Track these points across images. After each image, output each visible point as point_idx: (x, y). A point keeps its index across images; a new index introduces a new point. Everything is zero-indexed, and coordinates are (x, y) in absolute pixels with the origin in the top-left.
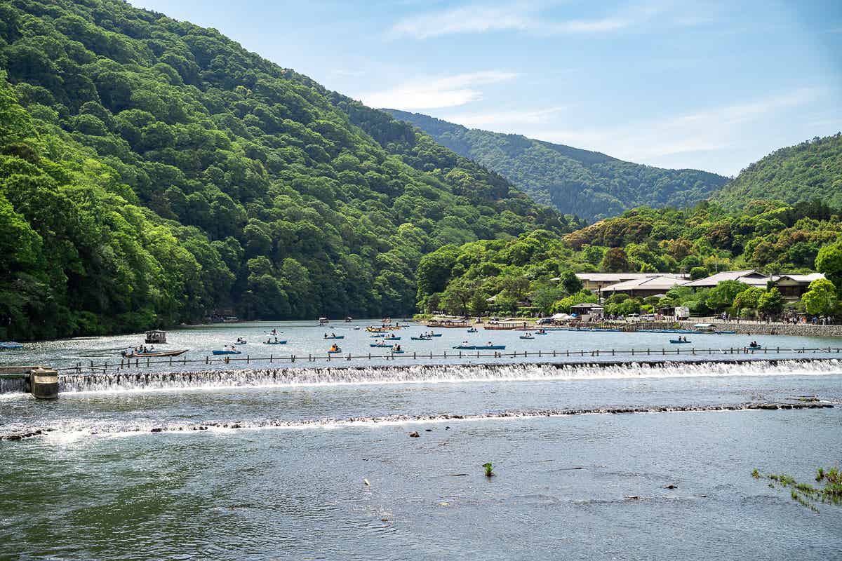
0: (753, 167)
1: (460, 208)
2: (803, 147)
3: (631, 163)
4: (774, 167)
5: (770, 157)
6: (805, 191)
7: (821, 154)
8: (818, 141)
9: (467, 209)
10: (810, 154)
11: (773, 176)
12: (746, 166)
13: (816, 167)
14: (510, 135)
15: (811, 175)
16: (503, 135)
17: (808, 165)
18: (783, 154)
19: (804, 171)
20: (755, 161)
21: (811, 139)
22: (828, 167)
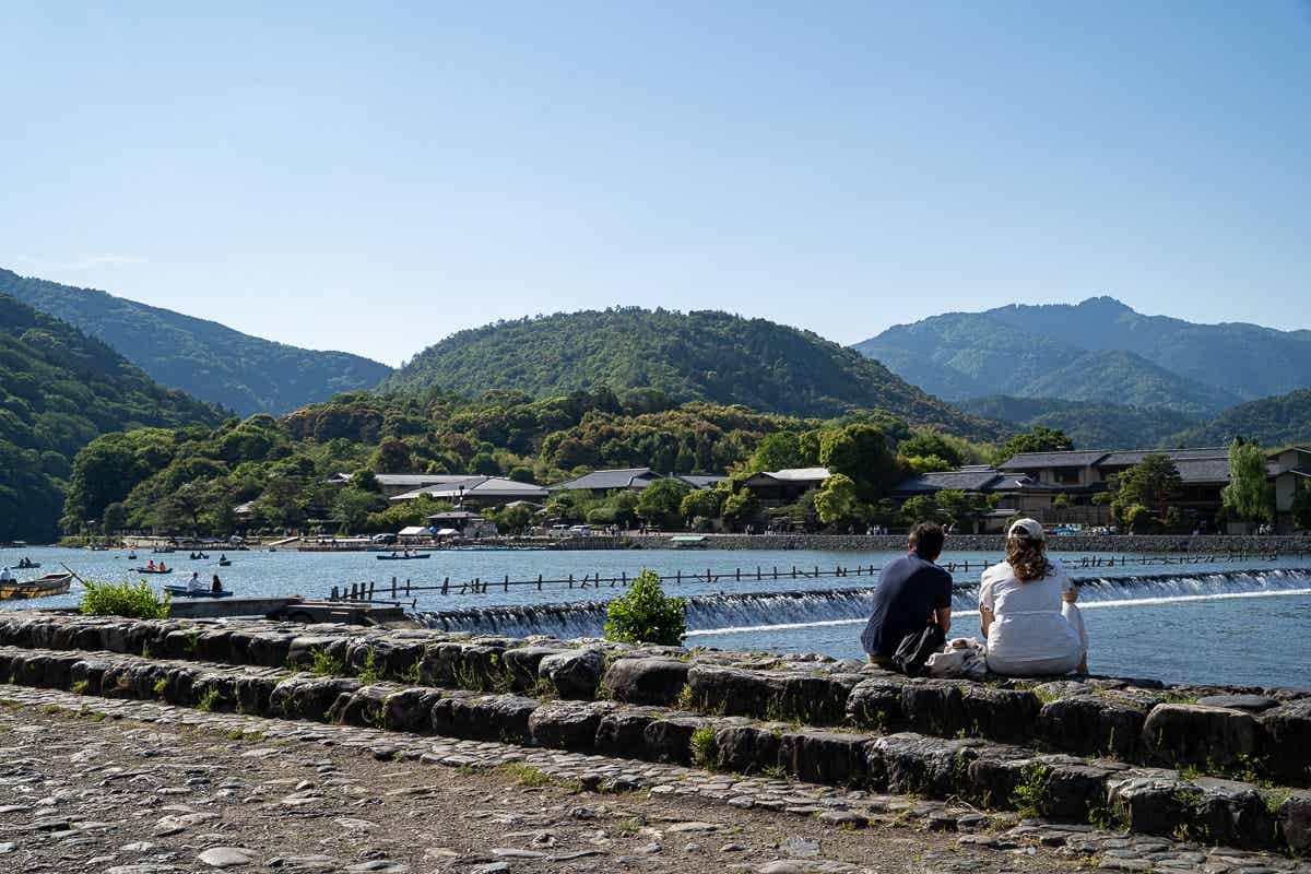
0: (429, 351)
1: (64, 383)
2: (488, 331)
3: (260, 339)
4: (460, 353)
5: (449, 340)
6: (504, 383)
7: (514, 340)
8: (504, 325)
9: (75, 386)
10: (502, 338)
11: (460, 363)
12: (420, 350)
13: (513, 355)
14: (87, 290)
15: (509, 365)
16: (76, 290)
17: (502, 352)
18: (465, 337)
19: (498, 360)
20: (432, 344)
21: (495, 323)
22: (527, 357)
